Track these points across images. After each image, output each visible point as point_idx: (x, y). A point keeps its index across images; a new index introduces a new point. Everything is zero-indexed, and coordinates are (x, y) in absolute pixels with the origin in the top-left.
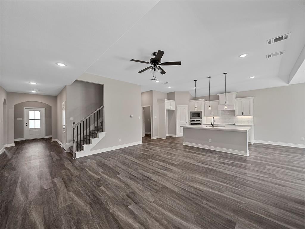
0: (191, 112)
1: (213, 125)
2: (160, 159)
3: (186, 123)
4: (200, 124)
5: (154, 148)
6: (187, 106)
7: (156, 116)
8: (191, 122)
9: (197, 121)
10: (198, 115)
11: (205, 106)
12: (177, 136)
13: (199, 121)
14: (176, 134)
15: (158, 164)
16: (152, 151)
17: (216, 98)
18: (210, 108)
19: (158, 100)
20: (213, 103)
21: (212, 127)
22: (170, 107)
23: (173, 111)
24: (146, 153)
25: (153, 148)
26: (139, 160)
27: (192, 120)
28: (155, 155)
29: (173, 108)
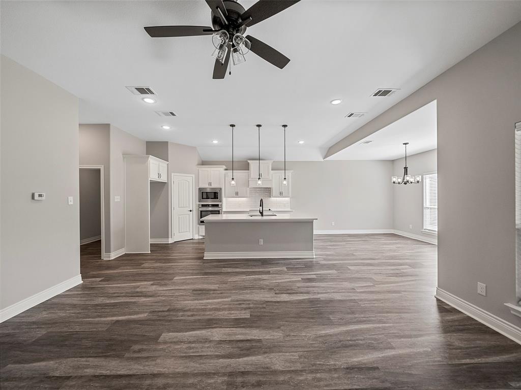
0: (200, 189)
1: (262, 213)
2: (195, 321)
3: (191, 211)
4: (218, 212)
5: (138, 287)
6: (193, 175)
7: (119, 197)
8: (201, 209)
9: (213, 206)
10: (215, 195)
11: (226, 178)
12: (171, 241)
13: (217, 205)
14: (170, 236)
15: (206, 340)
16: (143, 299)
17: (245, 166)
18: (233, 182)
19: (125, 155)
20: (239, 174)
21: (260, 218)
22: (159, 176)
23: (163, 184)
24: (130, 314)
25: (138, 290)
26: (127, 355)
27: (203, 206)
28: (168, 311)
29: (164, 179)
